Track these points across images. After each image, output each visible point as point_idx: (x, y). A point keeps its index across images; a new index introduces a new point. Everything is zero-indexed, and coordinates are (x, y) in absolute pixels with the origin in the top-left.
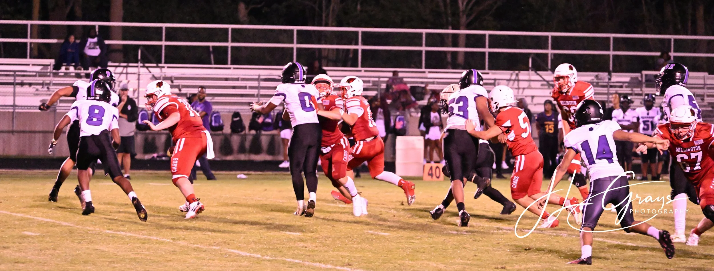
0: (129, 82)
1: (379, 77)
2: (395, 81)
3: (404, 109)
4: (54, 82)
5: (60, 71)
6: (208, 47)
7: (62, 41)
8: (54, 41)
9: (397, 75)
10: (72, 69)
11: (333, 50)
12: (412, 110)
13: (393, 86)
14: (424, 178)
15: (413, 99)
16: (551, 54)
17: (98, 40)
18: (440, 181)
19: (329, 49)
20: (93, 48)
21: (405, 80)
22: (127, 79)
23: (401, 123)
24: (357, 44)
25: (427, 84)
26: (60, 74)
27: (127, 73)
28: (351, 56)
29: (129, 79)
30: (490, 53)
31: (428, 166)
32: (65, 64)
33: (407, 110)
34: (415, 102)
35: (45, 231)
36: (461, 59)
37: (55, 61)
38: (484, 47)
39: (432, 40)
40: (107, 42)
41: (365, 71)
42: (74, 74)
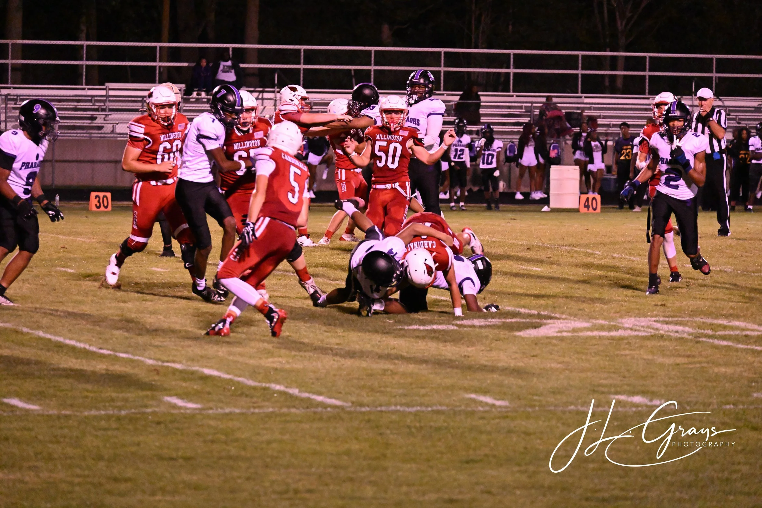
0: (265, 108)
1: (532, 103)
2: (549, 107)
3: (558, 137)
4: (184, 108)
5: (191, 97)
6: (350, 70)
7: (193, 64)
8: (185, 64)
9: (551, 100)
10: (203, 94)
11: (483, 72)
12: (568, 137)
13: (547, 113)
14: (581, 210)
15: (569, 125)
16: (716, 77)
17: (232, 63)
18: (598, 213)
19: (479, 72)
20: (228, 72)
21: (559, 105)
22: (262, 105)
23: (556, 151)
24: (508, 67)
25: (583, 109)
26: (191, 100)
27: (263, 99)
28: (502, 79)
29: (265, 105)
30: (650, 77)
31: (584, 197)
32: (197, 89)
33: (561, 137)
34: (570, 128)
35: (175, 266)
36: (619, 83)
37: (186, 87)
38: (644, 70)
39: (589, 63)
40: (242, 65)
41: (517, 96)
42: (206, 100)
